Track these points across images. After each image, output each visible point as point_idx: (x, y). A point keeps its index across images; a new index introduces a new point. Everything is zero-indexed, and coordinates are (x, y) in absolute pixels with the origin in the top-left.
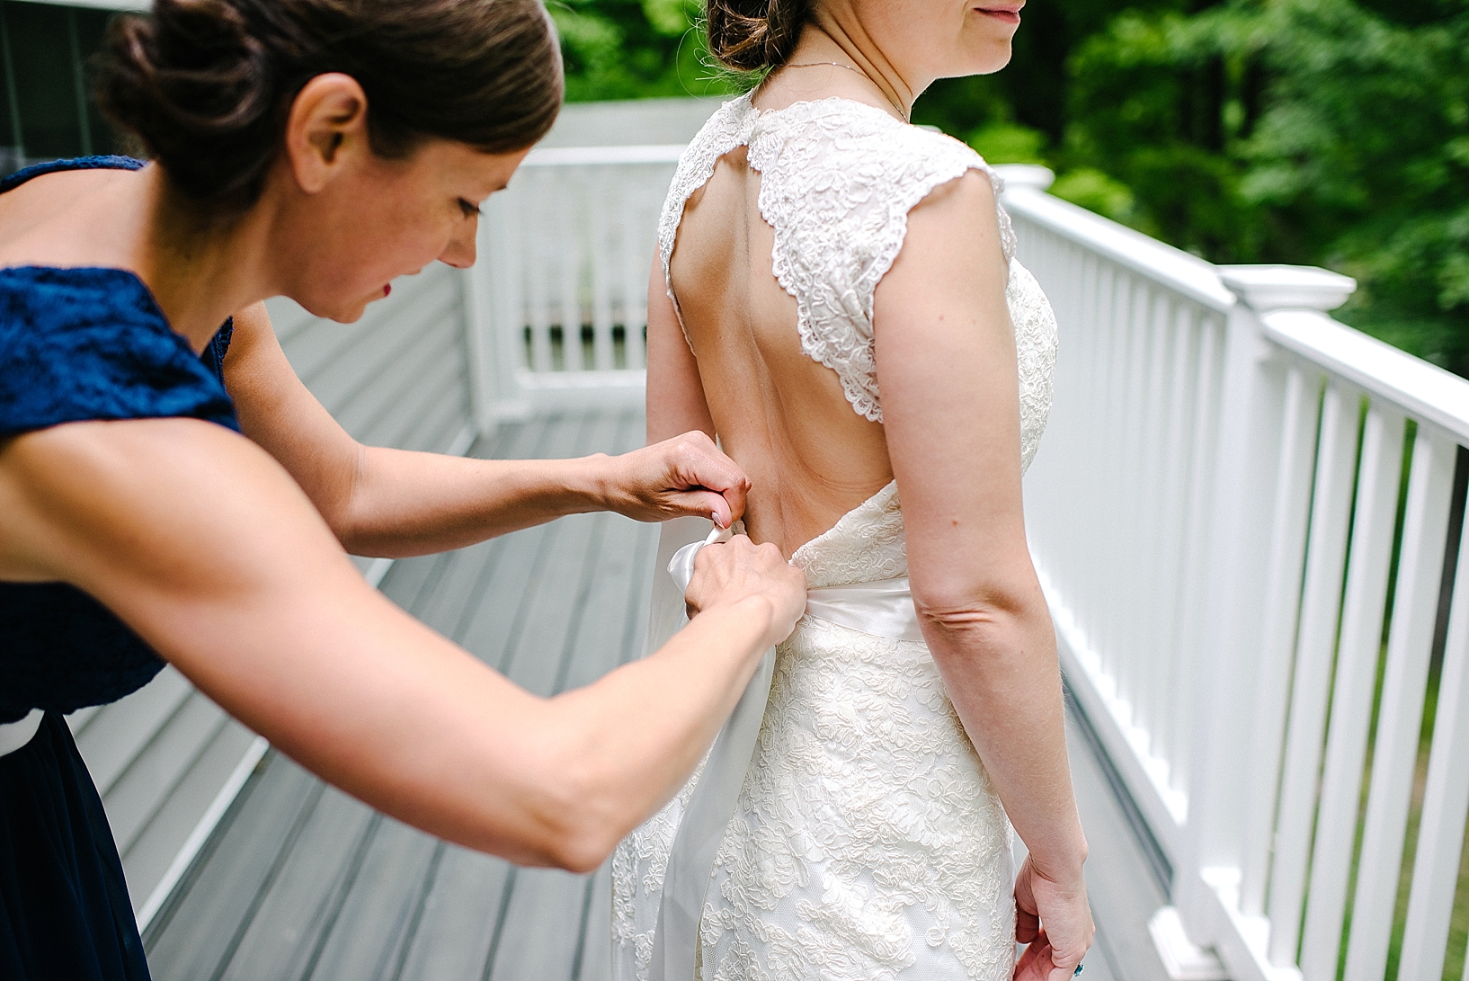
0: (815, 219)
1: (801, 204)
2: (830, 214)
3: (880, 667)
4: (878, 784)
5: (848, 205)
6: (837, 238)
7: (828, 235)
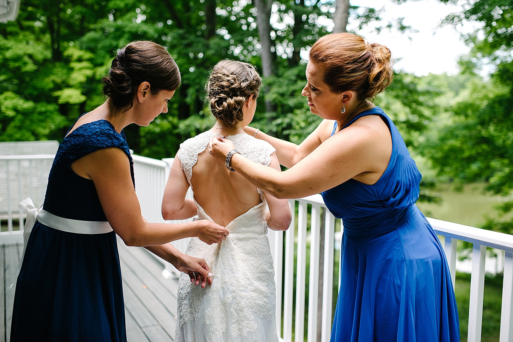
0: (253, 157)
1: (249, 154)
2: (256, 156)
3: (257, 239)
4: (260, 261)
5: (259, 154)
6: (258, 160)
7: (256, 160)
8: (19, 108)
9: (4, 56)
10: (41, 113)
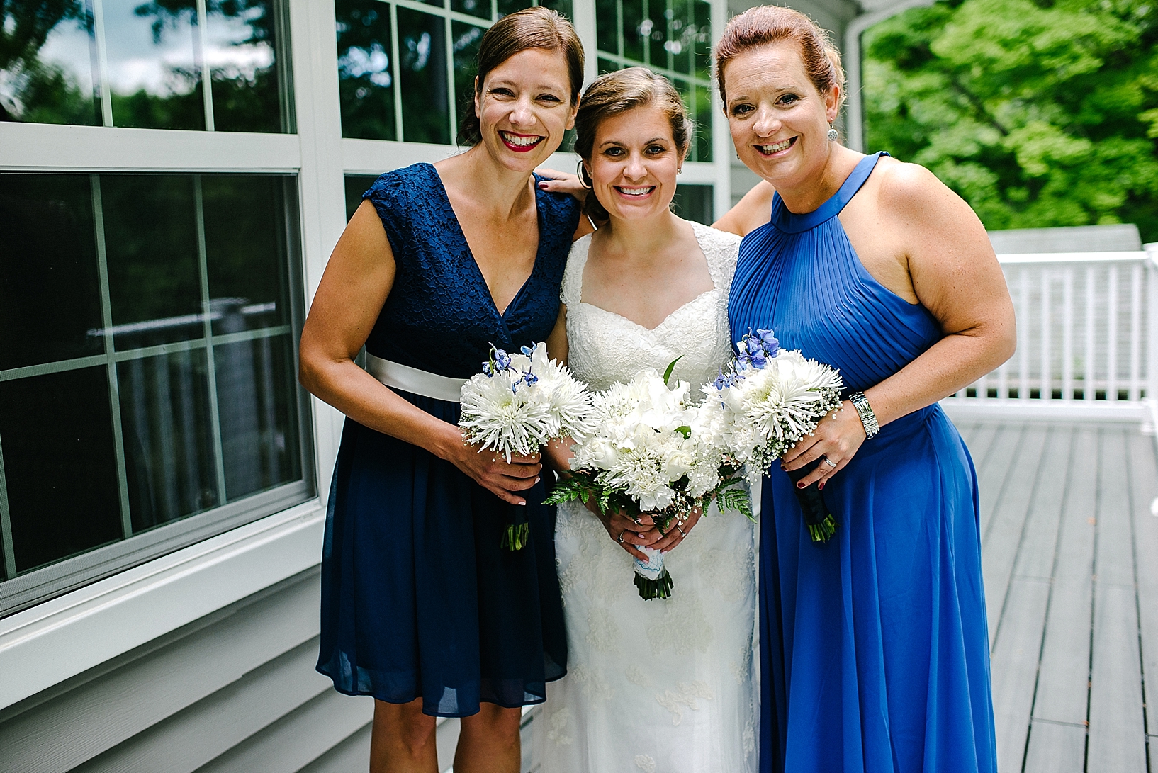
8: (1056, 156)
9: (1031, 47)
10: (1108, 162)
